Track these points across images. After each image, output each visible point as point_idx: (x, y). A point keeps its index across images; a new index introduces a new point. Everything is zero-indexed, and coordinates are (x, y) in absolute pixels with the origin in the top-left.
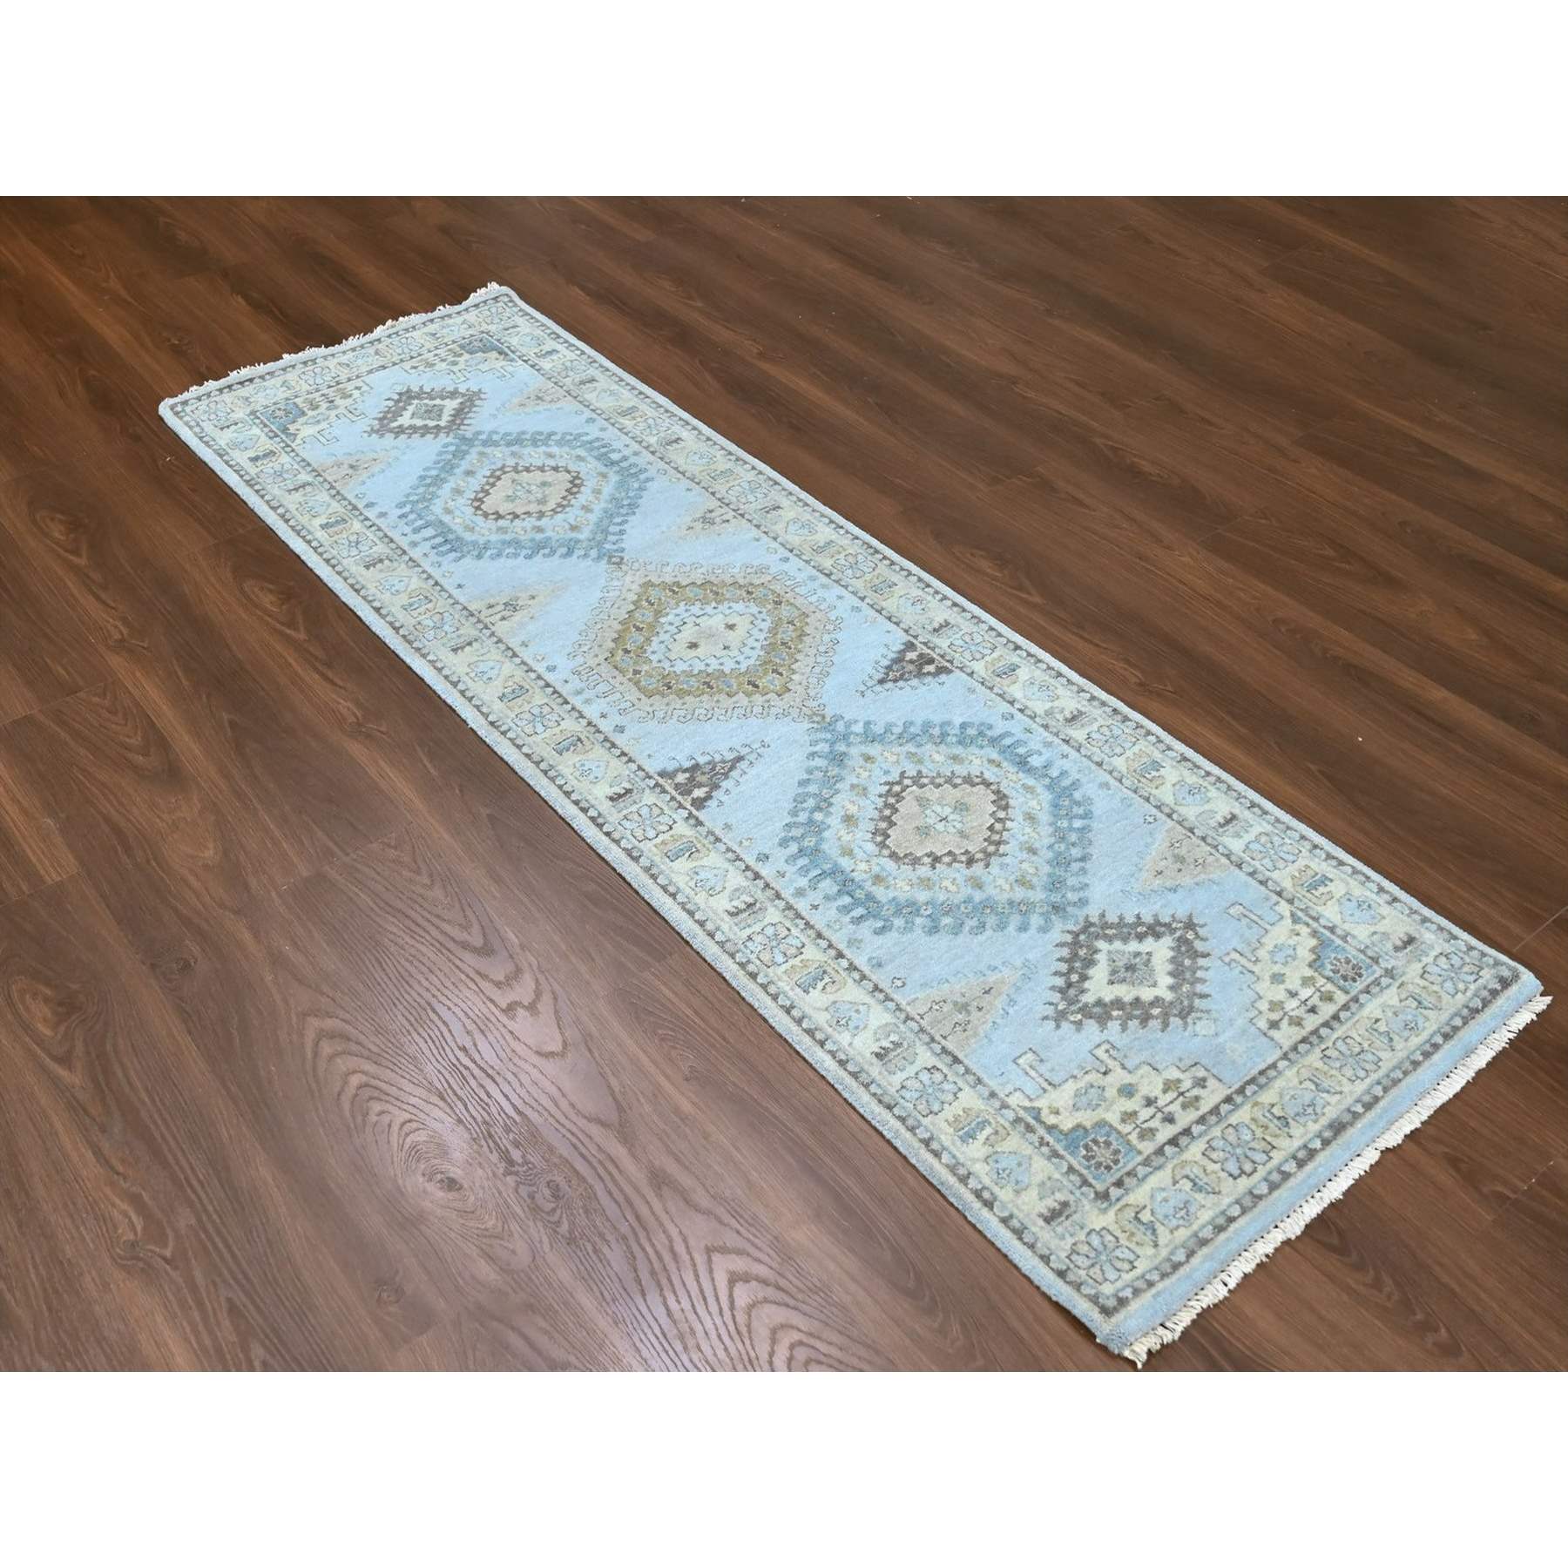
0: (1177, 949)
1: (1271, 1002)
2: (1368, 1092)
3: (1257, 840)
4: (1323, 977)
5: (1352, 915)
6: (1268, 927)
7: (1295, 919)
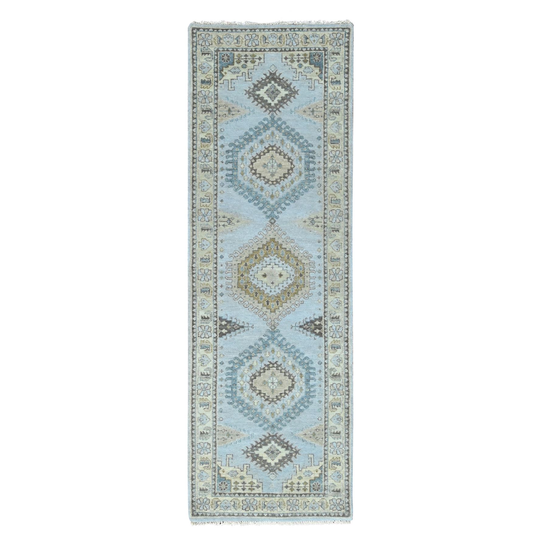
0: (287, 455)
1: (292, 482)
2: (287, 514)
3: (337, 443)
4: (310, 485)
5: (334, 476)
6: (313, 465)
7: (321, 468)
